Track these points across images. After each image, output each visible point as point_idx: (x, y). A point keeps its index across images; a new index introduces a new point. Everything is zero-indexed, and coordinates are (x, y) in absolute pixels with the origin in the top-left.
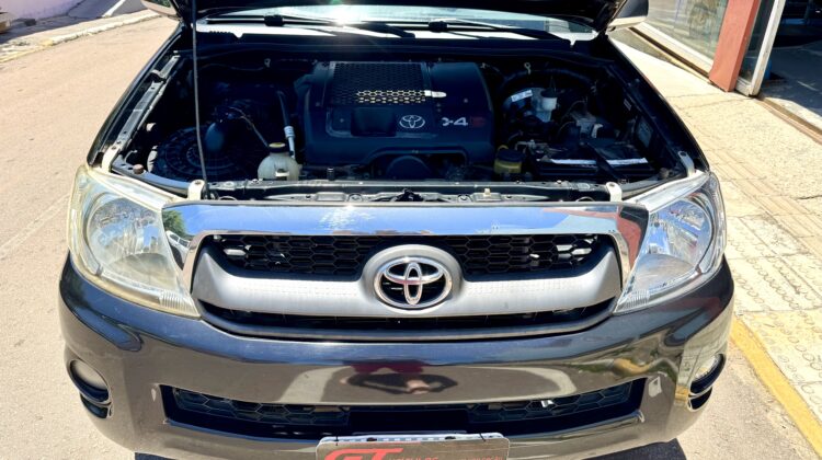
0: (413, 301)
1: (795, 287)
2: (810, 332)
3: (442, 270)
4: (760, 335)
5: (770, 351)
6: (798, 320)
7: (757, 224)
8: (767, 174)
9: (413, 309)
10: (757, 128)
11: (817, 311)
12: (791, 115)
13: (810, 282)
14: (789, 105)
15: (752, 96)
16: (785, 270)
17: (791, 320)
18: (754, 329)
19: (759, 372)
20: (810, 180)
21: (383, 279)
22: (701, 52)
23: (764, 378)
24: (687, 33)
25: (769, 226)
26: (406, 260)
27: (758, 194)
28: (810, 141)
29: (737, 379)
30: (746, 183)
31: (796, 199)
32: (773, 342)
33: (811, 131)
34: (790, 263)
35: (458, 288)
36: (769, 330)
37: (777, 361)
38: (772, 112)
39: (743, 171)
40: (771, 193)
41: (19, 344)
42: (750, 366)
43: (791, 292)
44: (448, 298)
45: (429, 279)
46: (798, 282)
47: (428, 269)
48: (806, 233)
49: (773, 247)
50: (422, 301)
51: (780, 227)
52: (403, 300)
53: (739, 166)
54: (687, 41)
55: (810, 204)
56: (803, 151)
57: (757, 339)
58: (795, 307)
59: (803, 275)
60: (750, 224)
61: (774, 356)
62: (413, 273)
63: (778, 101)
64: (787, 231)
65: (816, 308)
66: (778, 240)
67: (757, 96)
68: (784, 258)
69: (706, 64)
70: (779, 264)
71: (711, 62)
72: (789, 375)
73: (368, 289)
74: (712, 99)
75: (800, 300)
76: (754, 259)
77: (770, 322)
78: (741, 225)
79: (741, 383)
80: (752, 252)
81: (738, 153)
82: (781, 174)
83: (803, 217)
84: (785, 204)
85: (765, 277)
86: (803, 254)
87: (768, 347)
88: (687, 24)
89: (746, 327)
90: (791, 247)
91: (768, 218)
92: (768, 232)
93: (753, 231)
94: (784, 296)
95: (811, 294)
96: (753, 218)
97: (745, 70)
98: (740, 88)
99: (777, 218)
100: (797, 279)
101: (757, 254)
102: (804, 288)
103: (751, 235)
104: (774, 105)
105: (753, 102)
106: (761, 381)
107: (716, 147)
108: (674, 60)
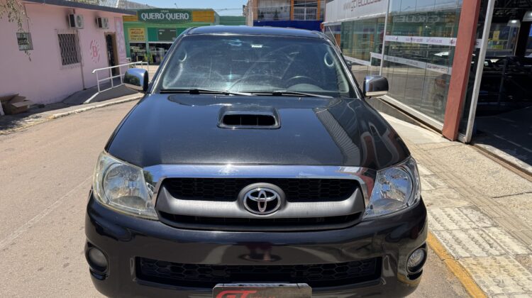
0: (262, 210)
1: (490, 244)
2: (497, 268)
3: (276, 195)
4: (469, 270)
5: (474, 278)
6: (491, 261)
7: (468, 212)
8: (475, 184)
9: (262, 214)
10: (470, 160)
11: (502, 257)
12: (489, 153)
13: (498, 241)
14: (488, 147)
15: (467, 143)
16: (484, 235)
17: (487, 262)
18: (465, 266)
19: (467, 289)
20: (500, 187)
21: (248, 199)
22: (437, 119)
23: (470, 292)
24: (433, 112)
25: (475, 212)
26: (259, 189)
27: (469, 195)
28: (500, 167)
29: (455, 293)
30: (463, 190)
31: (492, 198)
32: (476, 273)
33: (501, 162)
34: (487, 232)
35: (284, 205)
36: (474, 267)
37: (478, 282)
38: (478, 151)
39: (461, 183)
40: (477, 195)
41: (41, 269)
42: (463, 286)
43: (488, 247)
44: (279, 209)
45: (269, 199)
46: (492, 241)
47: (269, 194)
48: (497, 216)
49: (477, 223)
50: (266, 210)
51: (482, 213)
52: (257, 210)
53: (458, 181)
54: (433, 115)
55: (500, 201)
56: (497, 172)
57: (467, 272)
58: (489, 254)
59: (494, 238)
60: (464, 211)
61: (477, 280)
62: (262, 196)
63: (482, 145)
64: (486, 215)
65: (501, 255)
66: (480, 220)
67: (470, 143)
68: (484, 229)
69: (440, 126)
70: (481, 232)
71: (442, 125)
72: (485, 290)
73: (241, 205)
74: (443, 145)
75: (493, 251)
76: (467, 230)
77: (475, 262)
78: (459, 212)
79: (457, 295)
80: (466, 226)
81: (458, 174)
82: (484, 185)
83: (495, 207)
84: (485, 200)
85: (473, 239)
86: (495, 226)
87: (473, 276)
88: (432, 106)
89: (460, 265)
90: (488, 223)
91: (475, 208)
92: (474, 215)
93: (466, 215)
94: (483, 249)
95: (499, 248)
96: (466, 208)
97: (461, 129)
98: (460, 138)
99: (481, 208)
100: (491, 240)
101: (468, 227)
102: (495, 245)
103: (465, 217)
104: (480, 148)
105: (467, 147)
106: (469, 294)
107: (445, 171)
108: (422, 125)
